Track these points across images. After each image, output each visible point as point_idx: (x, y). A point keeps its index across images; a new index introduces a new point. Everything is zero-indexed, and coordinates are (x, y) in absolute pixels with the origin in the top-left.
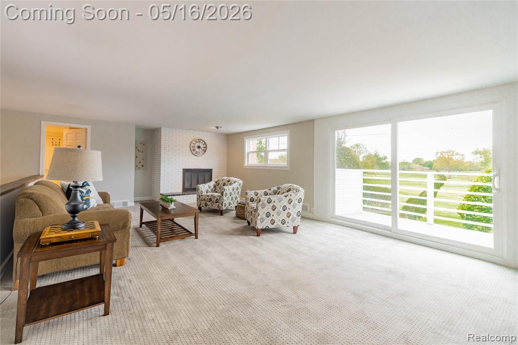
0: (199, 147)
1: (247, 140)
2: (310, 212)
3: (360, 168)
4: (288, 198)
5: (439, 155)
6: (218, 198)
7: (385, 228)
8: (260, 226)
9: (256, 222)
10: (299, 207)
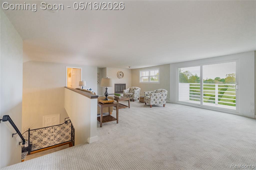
0: (120, 75)
1: (140, 72)
2: (168, 100)
3: (188, 83)
4: (161, 94)
5: (228, 76)
6: (132, 95)
7: (198, 105)
8: (152, 104)
9: (150, 102)
10: (166, 97)
